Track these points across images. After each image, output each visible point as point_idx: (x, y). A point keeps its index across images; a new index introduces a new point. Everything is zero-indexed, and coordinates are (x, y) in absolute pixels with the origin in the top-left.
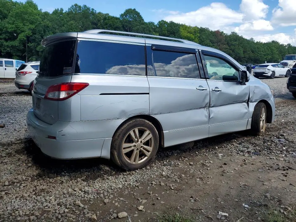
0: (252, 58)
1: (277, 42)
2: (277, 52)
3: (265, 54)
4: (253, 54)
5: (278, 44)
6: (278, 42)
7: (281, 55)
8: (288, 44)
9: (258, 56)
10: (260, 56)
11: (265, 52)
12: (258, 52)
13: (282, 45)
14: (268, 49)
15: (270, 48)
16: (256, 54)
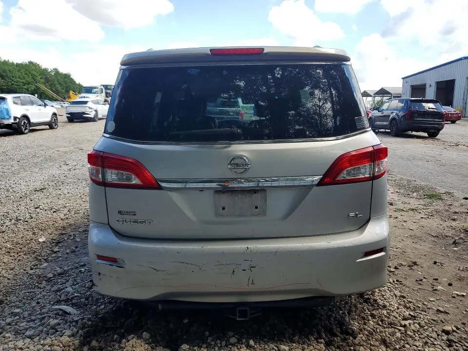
0: (4, 87)
1: (36, 63)
2: (43, 80)
3: (24, 81)
4: (3, 80)
5: (40, 67)
6: (38, 65)
7: (49, 85)
8: (54, 69)
9: (13, 84)
10: (17, 85)
11: (24, 78)
12: (12, 78)
13: (46, 70)
14: (27, 74)
15: (30, 73)
16: (9, 82)
